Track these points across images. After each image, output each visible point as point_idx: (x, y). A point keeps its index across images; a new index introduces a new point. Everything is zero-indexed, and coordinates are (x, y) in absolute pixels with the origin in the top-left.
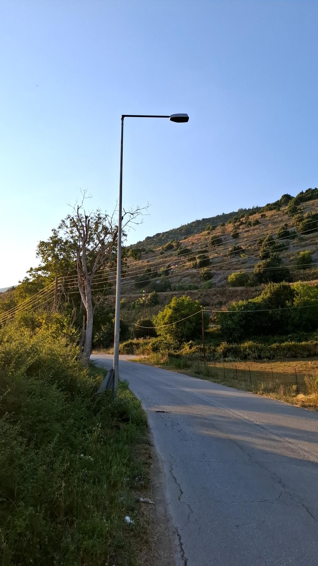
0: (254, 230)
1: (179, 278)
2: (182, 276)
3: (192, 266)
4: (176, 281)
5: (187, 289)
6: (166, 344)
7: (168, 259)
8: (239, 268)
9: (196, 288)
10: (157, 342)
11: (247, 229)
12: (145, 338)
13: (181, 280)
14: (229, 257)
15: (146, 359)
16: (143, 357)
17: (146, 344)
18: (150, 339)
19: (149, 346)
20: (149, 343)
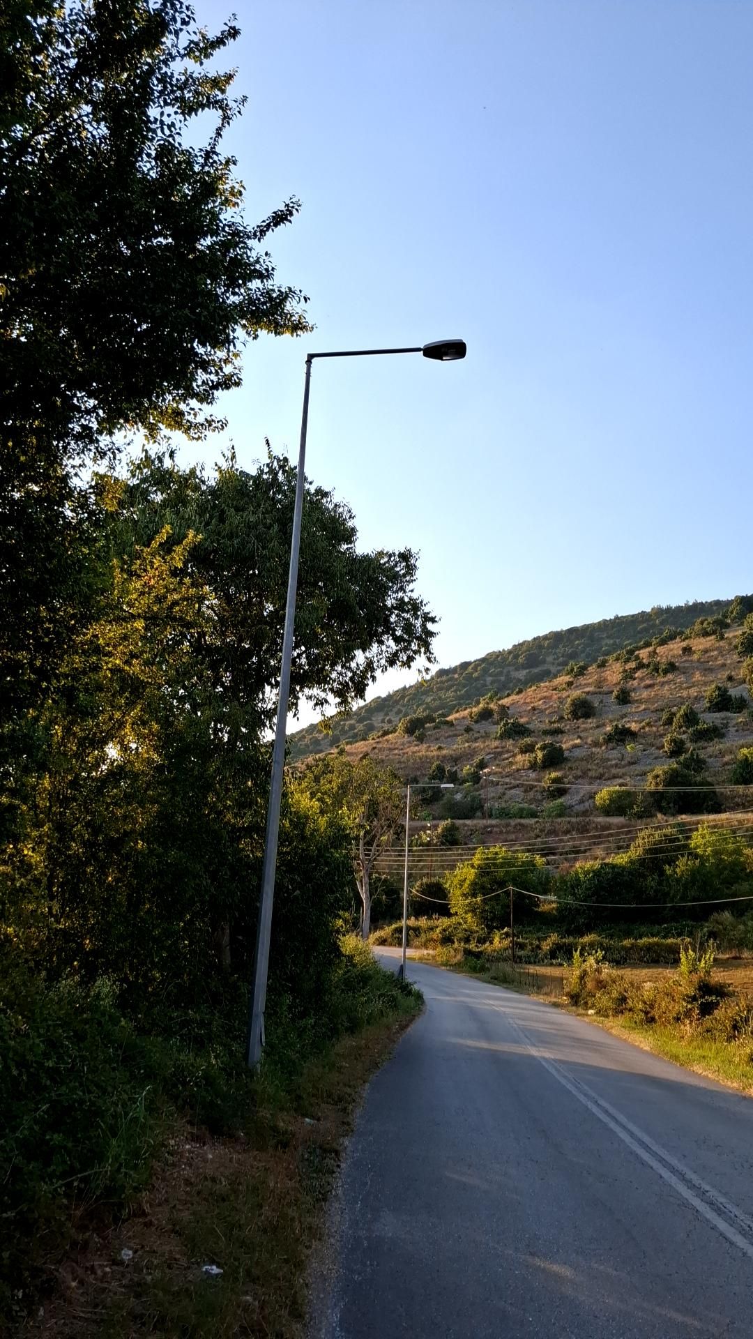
0: (663, 684)
1: (500, 789)
2: (505, 786)
3: (527, 764)
4: (493, 798)
5: (515, 816)
6: (466, 931)
7: (479, 744)
8: (620, 774)
9: (533, 815)
10: (450, 926)
11: (648, 682)
12: (430, 918)
13: (504, 794)
14: (603, 748)
15: (430, 957)
16: (425, 952)
17: (432, 929)
18: (440, 920)
19: (436, 935)
20: (437, 927)
